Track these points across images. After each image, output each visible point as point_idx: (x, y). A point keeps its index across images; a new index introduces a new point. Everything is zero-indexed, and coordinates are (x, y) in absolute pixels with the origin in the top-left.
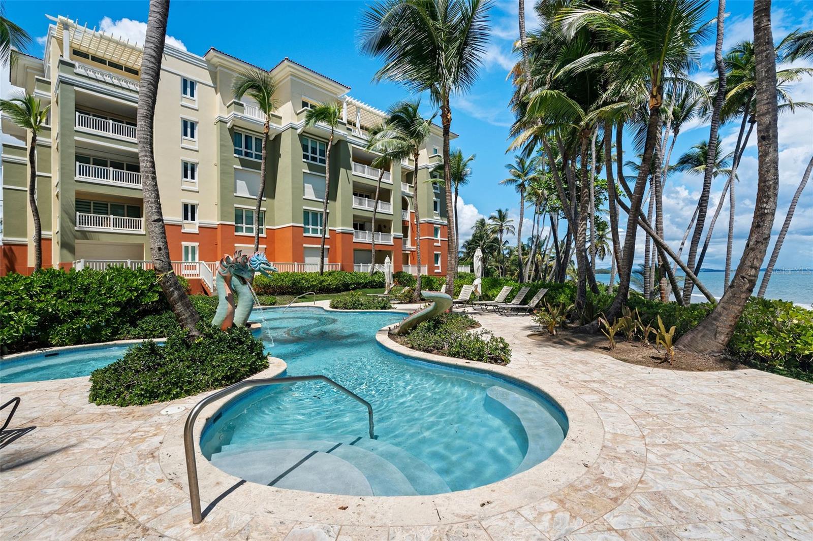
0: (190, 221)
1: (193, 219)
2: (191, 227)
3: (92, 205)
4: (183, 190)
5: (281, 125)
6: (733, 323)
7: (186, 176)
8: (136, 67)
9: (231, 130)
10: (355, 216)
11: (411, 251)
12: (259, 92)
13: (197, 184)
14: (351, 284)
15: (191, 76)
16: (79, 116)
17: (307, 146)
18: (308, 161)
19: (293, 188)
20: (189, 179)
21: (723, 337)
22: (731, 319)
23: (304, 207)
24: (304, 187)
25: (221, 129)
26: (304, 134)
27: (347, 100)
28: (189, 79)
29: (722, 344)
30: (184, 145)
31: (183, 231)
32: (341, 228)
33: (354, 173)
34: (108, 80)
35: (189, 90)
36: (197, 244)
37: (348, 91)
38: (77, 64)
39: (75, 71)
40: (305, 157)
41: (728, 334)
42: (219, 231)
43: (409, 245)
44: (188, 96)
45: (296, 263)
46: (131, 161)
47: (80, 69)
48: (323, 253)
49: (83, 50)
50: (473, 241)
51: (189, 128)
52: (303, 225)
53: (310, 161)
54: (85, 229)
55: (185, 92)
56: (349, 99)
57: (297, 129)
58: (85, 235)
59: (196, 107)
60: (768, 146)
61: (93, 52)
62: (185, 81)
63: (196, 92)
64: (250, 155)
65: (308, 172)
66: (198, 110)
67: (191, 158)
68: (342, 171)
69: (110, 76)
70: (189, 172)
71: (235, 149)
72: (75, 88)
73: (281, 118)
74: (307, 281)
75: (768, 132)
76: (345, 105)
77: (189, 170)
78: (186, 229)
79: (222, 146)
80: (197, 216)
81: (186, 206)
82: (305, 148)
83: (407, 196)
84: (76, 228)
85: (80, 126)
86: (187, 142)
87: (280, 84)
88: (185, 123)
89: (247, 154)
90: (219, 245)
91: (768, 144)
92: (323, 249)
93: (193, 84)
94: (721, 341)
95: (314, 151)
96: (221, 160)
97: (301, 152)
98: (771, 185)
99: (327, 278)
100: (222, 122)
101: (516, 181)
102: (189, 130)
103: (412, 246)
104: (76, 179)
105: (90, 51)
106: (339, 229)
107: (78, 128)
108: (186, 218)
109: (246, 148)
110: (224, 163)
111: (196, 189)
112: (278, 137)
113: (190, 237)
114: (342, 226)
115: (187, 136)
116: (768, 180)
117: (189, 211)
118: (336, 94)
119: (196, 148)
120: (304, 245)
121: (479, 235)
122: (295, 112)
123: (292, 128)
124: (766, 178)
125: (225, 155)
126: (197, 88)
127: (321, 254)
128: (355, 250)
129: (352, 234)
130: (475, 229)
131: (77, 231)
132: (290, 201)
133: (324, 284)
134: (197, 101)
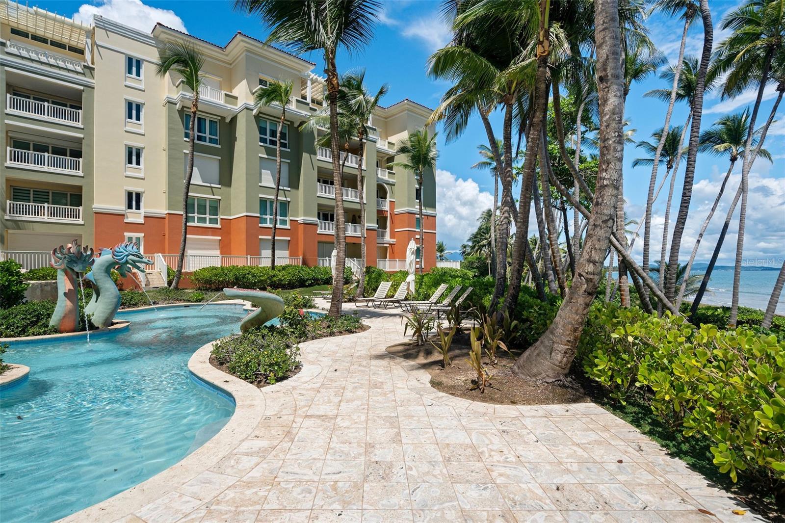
0: (134, 210)
1: (138, 208)
2: (135, 217)
3: (32, 193)
4: (126, 177)
5: (237, 106)
6: (572, 338)
7: (130, 162)
8: (80, 46)
9: (181, 112)
10: (319, 205)
11: (390, 244)
12: (186, 67)
13: (143, 171)
14: (307, 280)
15: (136, 55)
16: (10, 98)
17: (266, 129)
18: (266, 145)
19: (247, 174)
20: (134, 165)
21: (559, 357)
22: (568, 333)
23: (260, 196)
24: (261, 174)
25: (170, 111)
26: (260, 115)
27: (311, 77)
28: (135, 57)
29: (559, 366)
30: (128, 128)
31: (126, 221)
32: (302, 218)
33: (319, 157)
34: (43, 59)
35: (134, 69)
36: (142, 235)
37: (313, 68)
38: (8, 43)
39: (6, 50)
40: (263, 140)
41: (565, 353)
42: (167, 220)
43: (387, 238)
44: (134, 75)
45: (249, 257)
46: (74, 146)
47: (12, 48)
48: (274, 245)
49: (22, 28)
50: (477, 234)
51: (134, 110)
52: (258, 215)
53: (268, 145)
54: (18, 219)
55: (130, 72)
56: (313, 76)
57: (252, 110)
58: (17, 224)
59: (142, 87)
60: (606, 90)
61: (33, 31)
62: (130, 60)
63: (142, 71)
64: (203, 139)
65: (266, 156)
66: (144, 91)
67: (136, 143)
68: (305, 156)
69: (45, 55)
70: (134, 158)
71: (186, 133)
72: (6, 68)
73: (236, 98)
74: (254, 276)
75: (605, 70)
76: (309, 83)
77: (134, 155)
78: (131, 219)
79: (171, 130)
80: (142, 204)
81: (130, 195)
82: (262, 131)
83: (386, 184)
84: (7, 217)
85: (12, 109)
86: (132, 125)
87: (237, 61)
88: (130, 105)
89: (199, 138)
90: (167, 236)
91: (606, 87)
92: (274, 241)
93: (139, 63)
94: (557, 363)
95: (273, 133)
96: (169, 144)
97: (257, 135)
98: (610, 145)
99: (277, 273)
100: (170, 103)
101: (490, 164)
102: (134, 112)
103: (391, 238)
104: (6, 165)
105: (30, 29)
106: (300, 219)
107: (9, 111)
108: (130, 206)
109: (199, 131)
110: (172, 147)
111: (141, 175)
112: (234, 119)
113: (134, 227)
114: (304, 216)
115: (131, 118)
116: (608, 139)
117: (134, 200)
118: (300, 72)
119: (142, 132)
120: (260, 237)
121: (484, 227)
122: (251, 91)
123: (247, 108)
124: (605, 137)
125: (174, 138)
126: (144, 66)
127: (271, 246)
128: (319, 242)
129: (316, 225)
130: (481, 220)
131: (7, 220)
132: (244, 188)
133: (275, 279)
134: (143, 81)
